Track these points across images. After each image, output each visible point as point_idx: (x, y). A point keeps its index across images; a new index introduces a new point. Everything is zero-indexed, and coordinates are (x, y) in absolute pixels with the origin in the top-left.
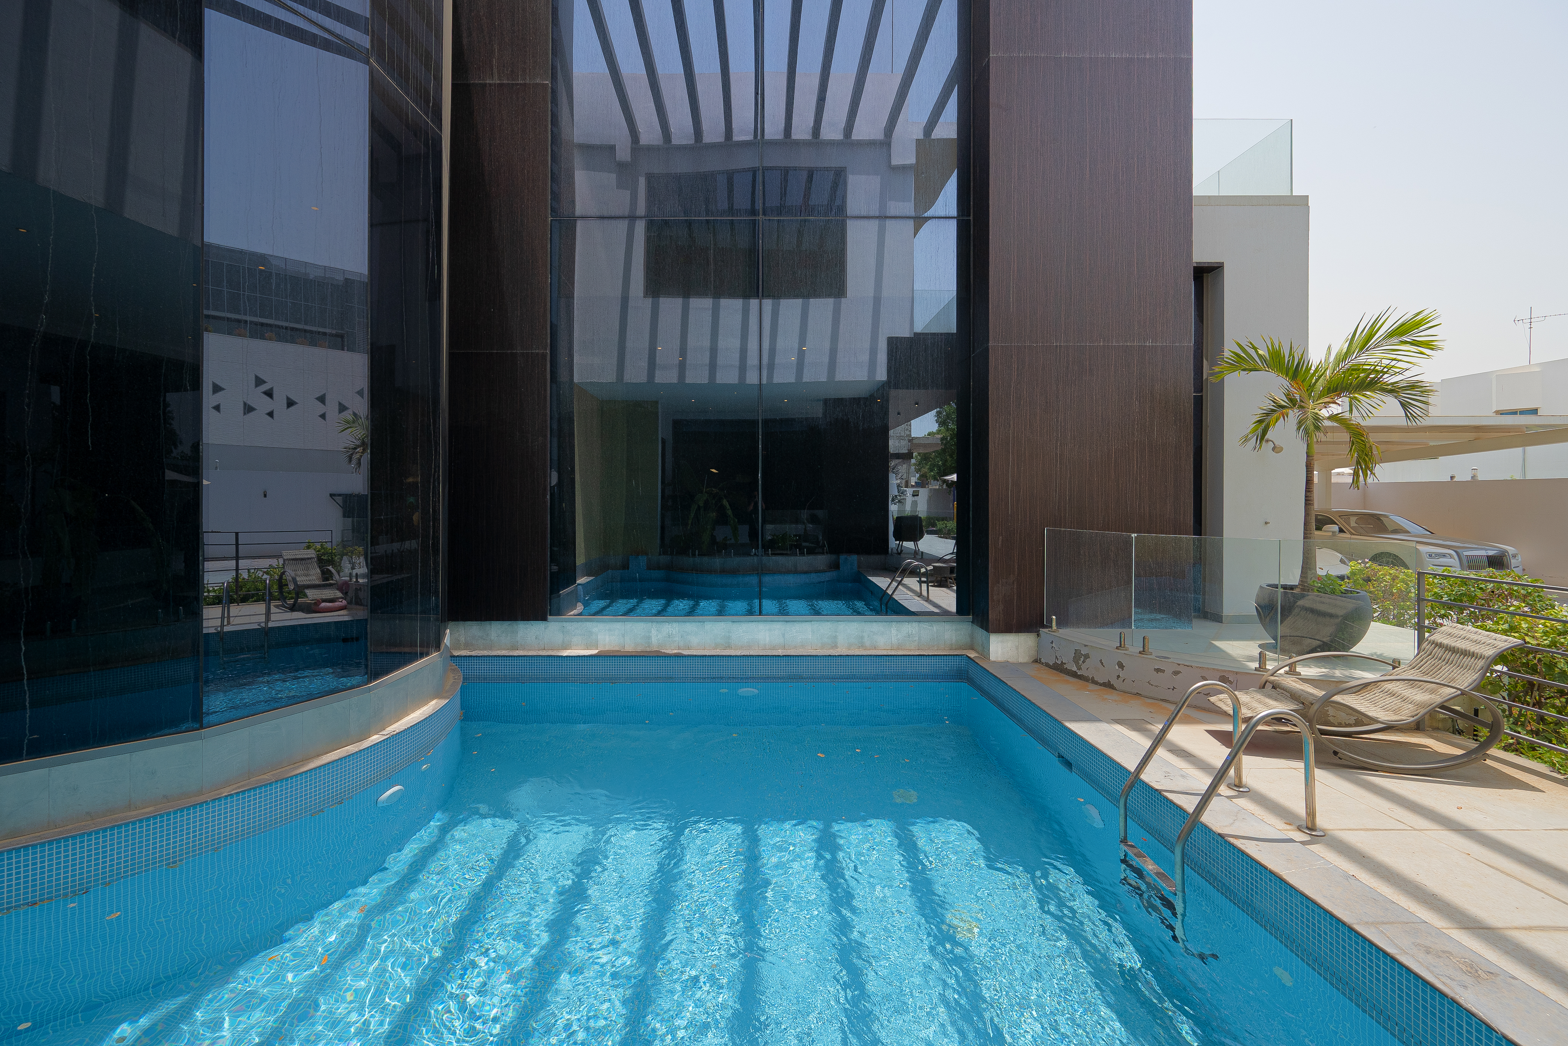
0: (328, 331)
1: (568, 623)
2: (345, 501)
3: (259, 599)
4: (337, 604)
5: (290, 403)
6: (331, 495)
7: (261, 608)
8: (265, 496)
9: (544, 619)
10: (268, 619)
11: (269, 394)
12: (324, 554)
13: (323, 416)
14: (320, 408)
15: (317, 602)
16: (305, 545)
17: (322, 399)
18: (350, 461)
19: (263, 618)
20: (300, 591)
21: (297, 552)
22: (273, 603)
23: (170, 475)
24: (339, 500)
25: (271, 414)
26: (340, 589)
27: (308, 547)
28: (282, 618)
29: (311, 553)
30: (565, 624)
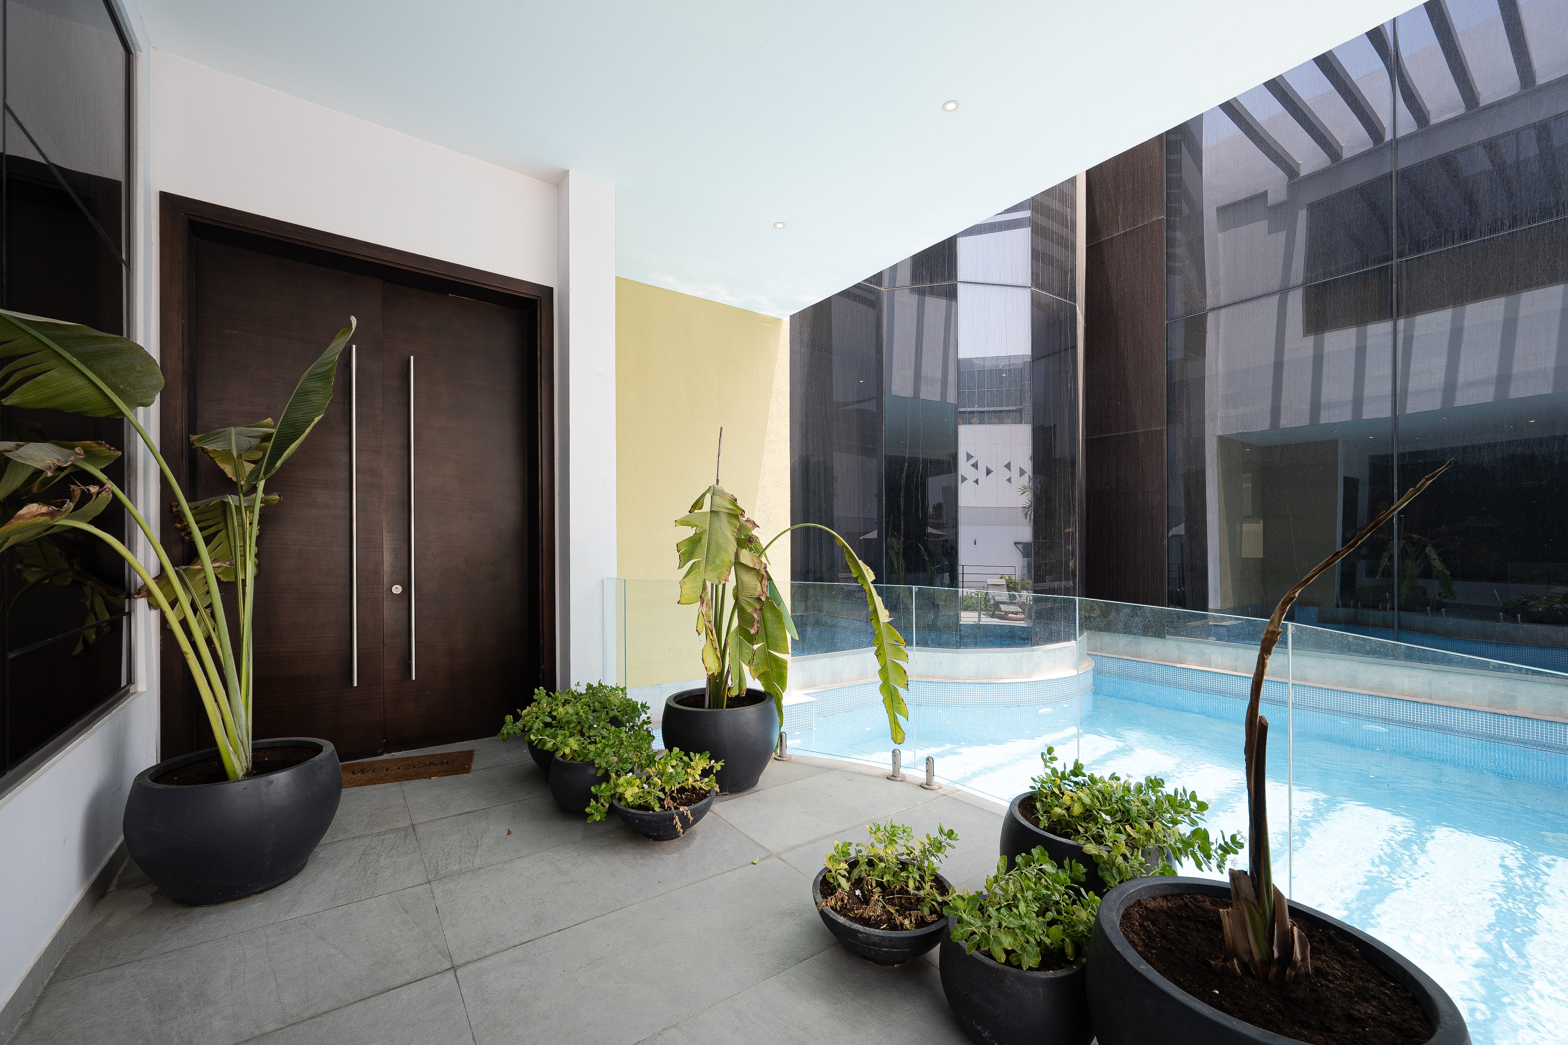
0: (1011, 408)
1: (1183, 643)
2: (1024, 548)
3: (974, 610)
4: (1019, 616)
5: (989, 472)
6: (1015, 543)
7: (976, 614)
8: (975, 544)
9: (1164, 638)
10: (979, 620)
11: (975, 466)
12: (1011, 583)
13: (1009, 480)
14: (1007, 474)
15: (1007, 613)
16: (1000, 576)
17: (1008, 466)
18: (1026, 518)
19: (977, 620)
20: (997, 604)
21: (995, 580)
22: (982, 612)
23: (930, 530)
24: (1020, 546)
25: (977, 482)
26: (1020, 607)
27: (1001, 578)
28: (986, 620)
29: (1003, 582)
30: (1180, 643)
